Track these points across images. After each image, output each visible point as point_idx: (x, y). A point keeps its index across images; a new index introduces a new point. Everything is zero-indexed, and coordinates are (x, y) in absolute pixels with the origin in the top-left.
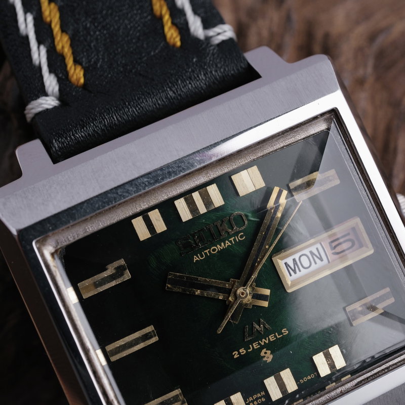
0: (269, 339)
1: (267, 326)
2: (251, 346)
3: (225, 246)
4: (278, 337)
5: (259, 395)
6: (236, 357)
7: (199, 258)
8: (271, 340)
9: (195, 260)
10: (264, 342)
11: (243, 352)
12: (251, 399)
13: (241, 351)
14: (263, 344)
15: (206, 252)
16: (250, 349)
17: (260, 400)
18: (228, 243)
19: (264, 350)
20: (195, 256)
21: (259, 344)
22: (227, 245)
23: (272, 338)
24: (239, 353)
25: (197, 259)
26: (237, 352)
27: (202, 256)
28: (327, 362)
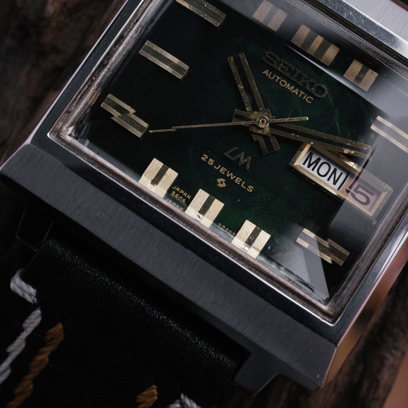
0: (235, 179)
1: (248, 166)
2: (220, 166)
3: (293, 90)
4: (242, 185)
5: (185, 194)
6: (203, 158)
7: (268, 74)
8: (236, 181)
9: (265, 72)
10: (230, 176)
11: (211, 163)
12: (178, 189)
13: (210, 160)
14: (228, 175)
15: (277, 78)
16: (217, 167)
17: (182, 198)
18: (296, 91)
19: (223, 180)
20: (268, 71)
21: (226, 173)
22: (294, 91)
23: (238, 180)
24: (207, 160)
25: (267, 74)
26: (207, 157)
27: (272, 76)
28: (250, 236)
